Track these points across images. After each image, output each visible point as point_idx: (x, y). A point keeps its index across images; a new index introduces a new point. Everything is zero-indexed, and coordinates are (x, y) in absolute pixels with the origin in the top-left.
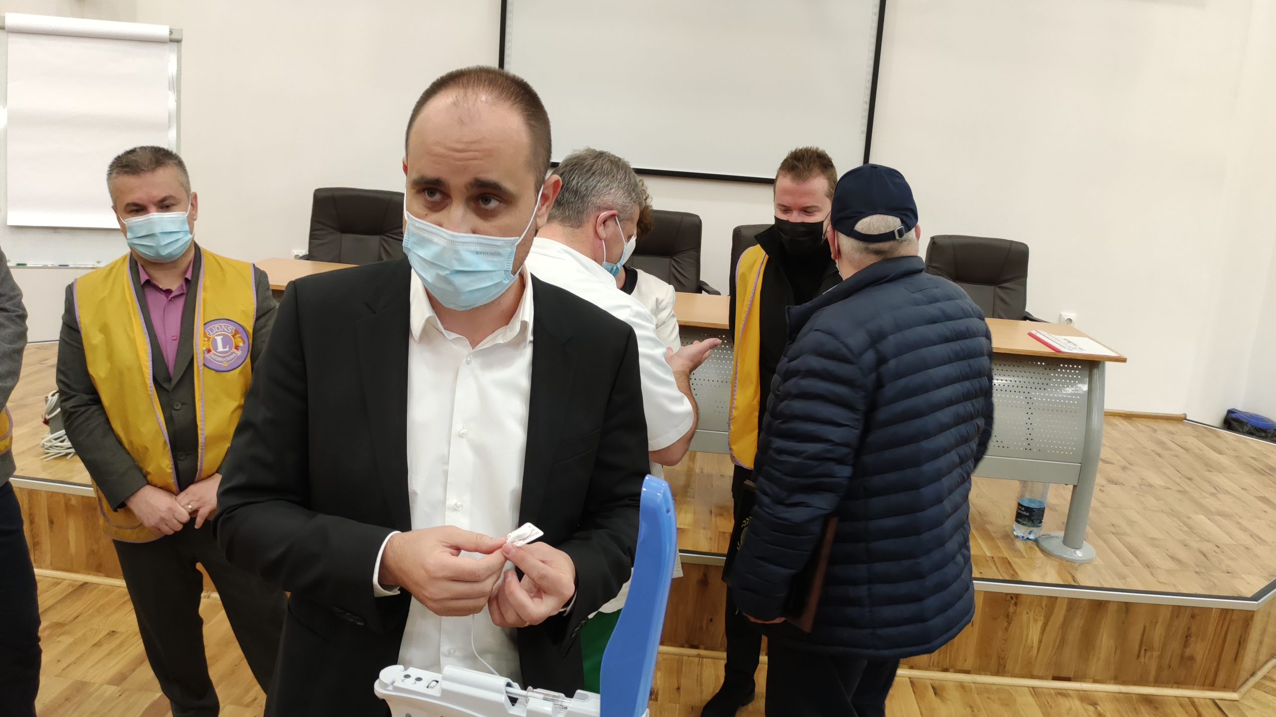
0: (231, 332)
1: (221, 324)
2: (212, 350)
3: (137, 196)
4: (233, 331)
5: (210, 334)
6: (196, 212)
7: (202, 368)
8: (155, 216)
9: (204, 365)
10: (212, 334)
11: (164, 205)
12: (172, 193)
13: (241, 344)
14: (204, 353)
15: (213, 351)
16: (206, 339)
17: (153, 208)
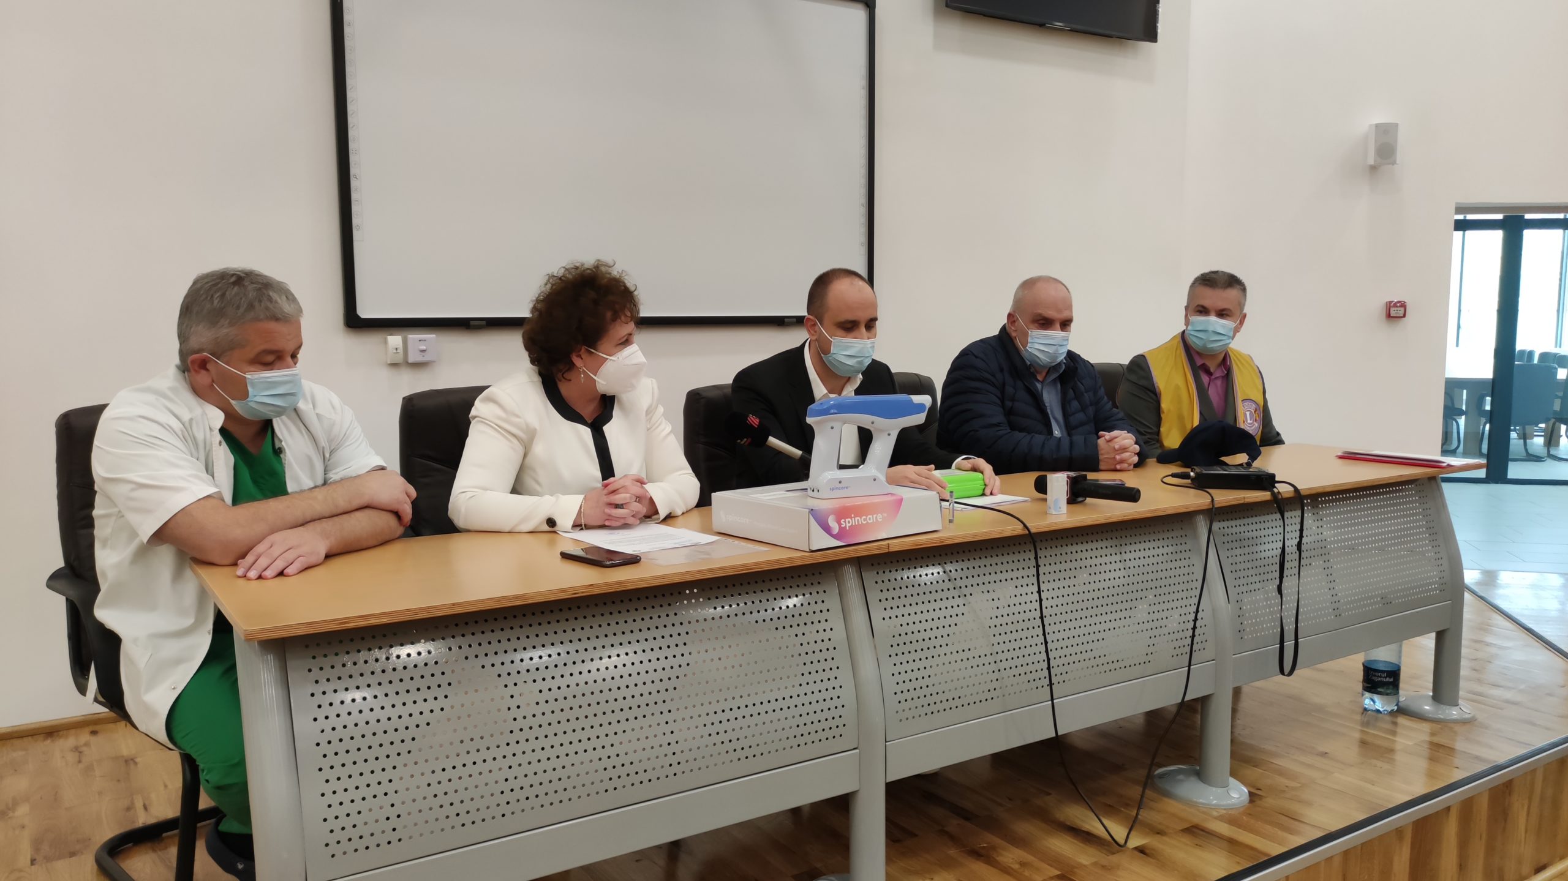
1: (1250, 403)
2: (1245, 421)
3: (1207, 303)
4: (1255, 409)
6: (1241, 327)
11: (1222, 314)
12: (1231, 308)
13: (1257, 419)
17: (1213, 314)
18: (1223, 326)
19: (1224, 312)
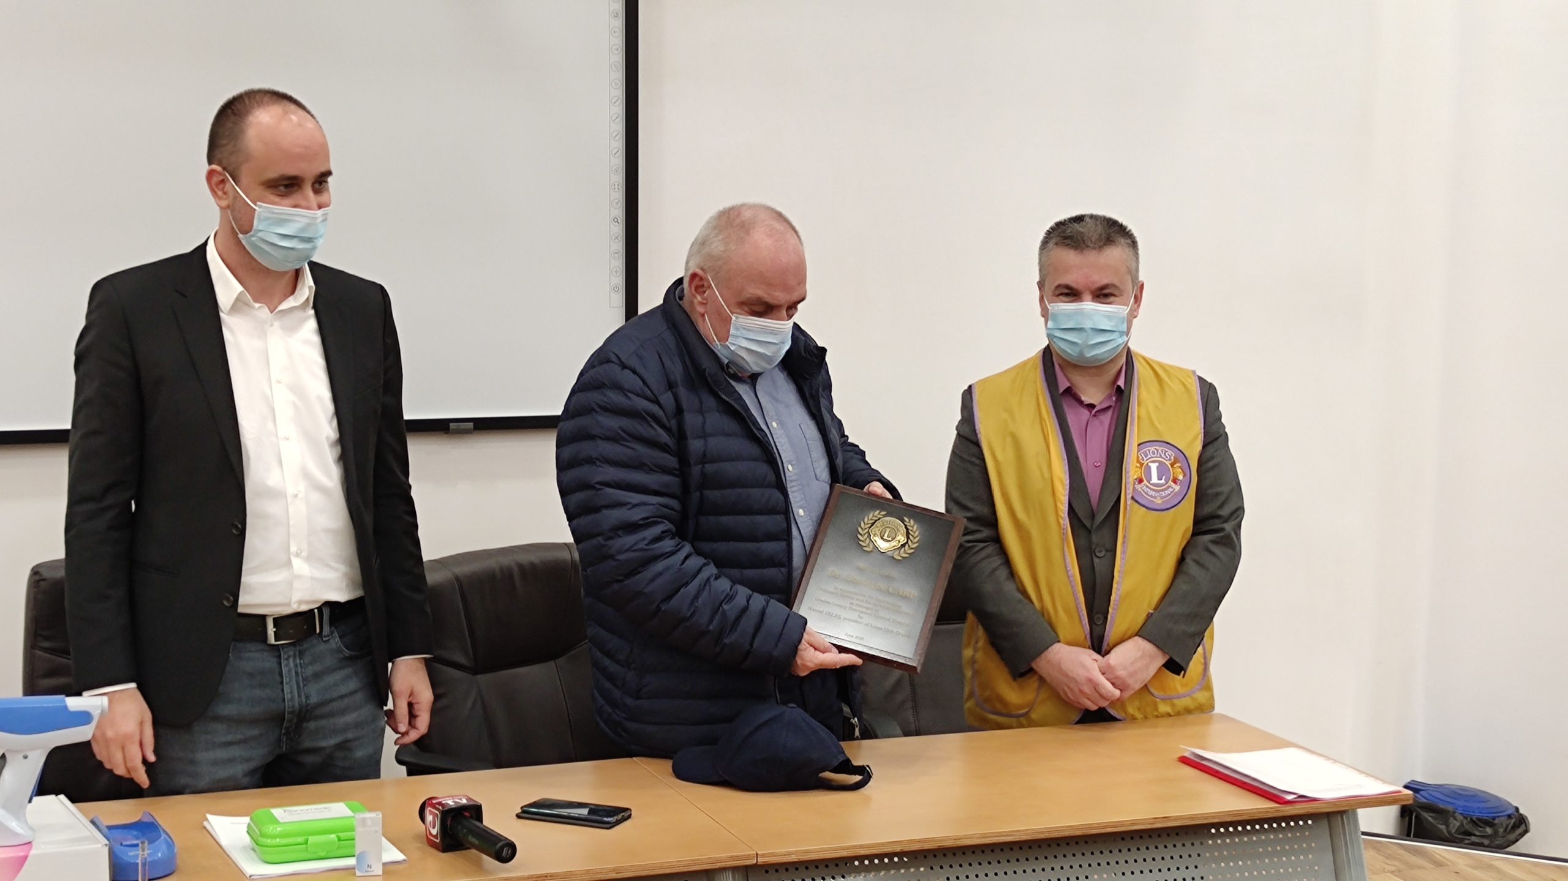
0: (1170, 460)
1: (1158, 448)
2: (1144, 480)
3: (1072, 277)
4: (1172, 458)
5: (1143, 459)
7: (1129, 502)
8: (1089, 305)
9: (1133, 498)
10: (1145, 459)
11: (1103, 294)
13: (1181, 477)
14: (1135, 483)
15: (1145, 482)
16: (1138, 465)
17: (1088, 296)
18: (1109, 316)
19: (1106, 291)
